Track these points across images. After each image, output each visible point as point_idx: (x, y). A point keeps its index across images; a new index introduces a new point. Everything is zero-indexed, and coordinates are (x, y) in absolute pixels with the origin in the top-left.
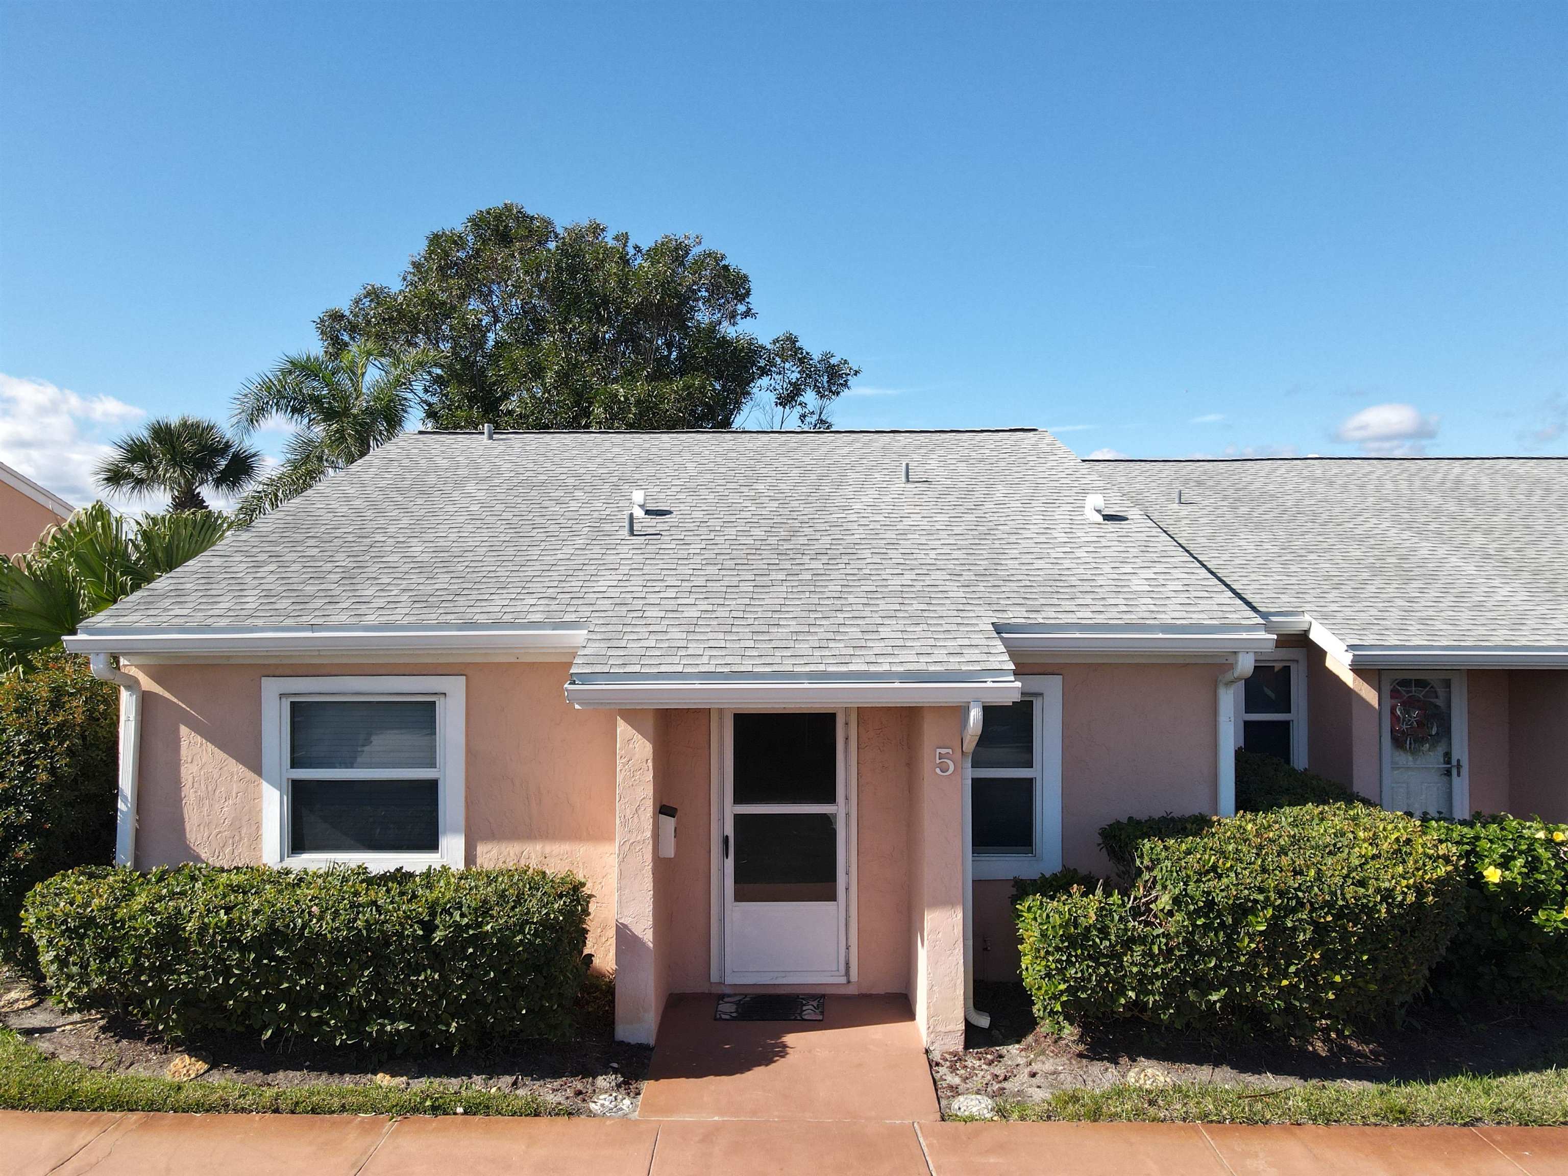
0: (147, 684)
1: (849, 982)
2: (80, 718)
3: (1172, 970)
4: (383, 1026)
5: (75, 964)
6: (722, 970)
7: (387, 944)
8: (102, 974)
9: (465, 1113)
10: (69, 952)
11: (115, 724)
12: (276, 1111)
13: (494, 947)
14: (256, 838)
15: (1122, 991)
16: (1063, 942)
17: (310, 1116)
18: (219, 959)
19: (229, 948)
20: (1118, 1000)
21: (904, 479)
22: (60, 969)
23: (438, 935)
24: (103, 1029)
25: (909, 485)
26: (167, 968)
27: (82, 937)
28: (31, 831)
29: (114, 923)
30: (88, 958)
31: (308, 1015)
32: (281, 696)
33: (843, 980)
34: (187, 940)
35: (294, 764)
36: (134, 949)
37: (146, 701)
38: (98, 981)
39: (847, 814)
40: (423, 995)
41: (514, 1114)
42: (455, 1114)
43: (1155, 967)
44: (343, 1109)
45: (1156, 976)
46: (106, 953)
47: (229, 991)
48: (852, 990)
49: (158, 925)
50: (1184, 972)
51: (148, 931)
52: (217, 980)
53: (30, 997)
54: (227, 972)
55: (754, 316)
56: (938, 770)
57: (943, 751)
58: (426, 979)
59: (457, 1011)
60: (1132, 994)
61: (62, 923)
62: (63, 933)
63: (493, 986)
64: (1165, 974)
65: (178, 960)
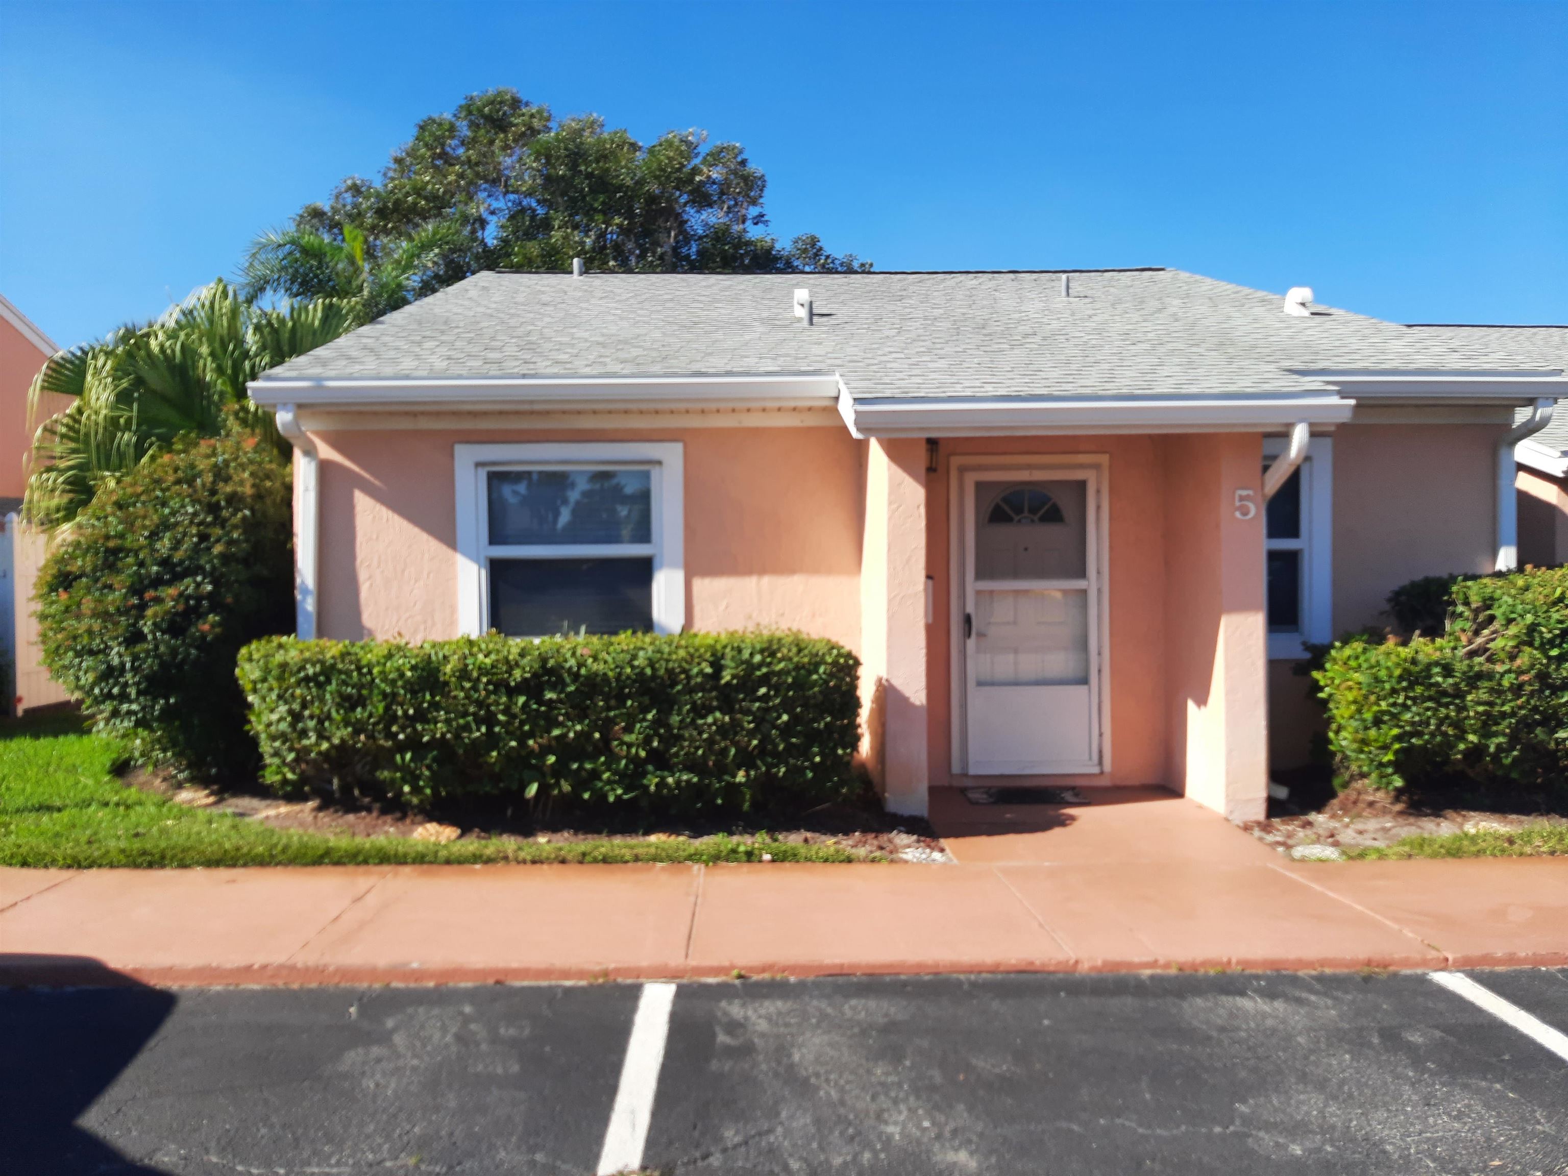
0: (326, 451)
1: (1102, 773)
2: (248, 490)
3: (1521, 708)
4: (663, 779)
5: (311, 717)
7: (674, 683)
8: (346, 726)
9: (773, 861)
10: (304, 705)
12: (563, 861)
13: (790, 687)
15: (1461, 738)
16: (1399, 682)
17: (601, 865)
18: (480, 704)
19: (495, 692)
20: (1455, 746)
21: (1064, 293)
22: (293, 725)
23: (726, 677)
24: (320, 809)
25: (1071, 299)
26: (422, 716)
27: (320, 686)
28: (215, 602)
29: (359, 669)
30: (329, 711)
31: (581, 768)
32: (478, 465)
33: (1096, 770)
34: (446, 683)
35: (495, 538)
36: (385, 695)
37: (325, 470)
38: (340, 734)
39: (1099, 591)
40: (711, 742)
41: (826, 861)
42: (760, 861)
43: (1503, 704)
44: (637, 859)
45: (1504, 715)
46: (349, 703)
47: (492, 741)
48: (1105, 782)
49: (413, 668)
50: (1535, 709)
51: (402, 675)
52: (478, 730)
53: (208, 796)
54: (490, 720)
56: (1238, 514)
57: (1244, 493)
58: (715, 723)
59: (746, 760)
60: (1472, 738)
61: (299, 671)
62: (298, 683)
63: (786, 731)
64: (1513, 714)
65: (436, 706)
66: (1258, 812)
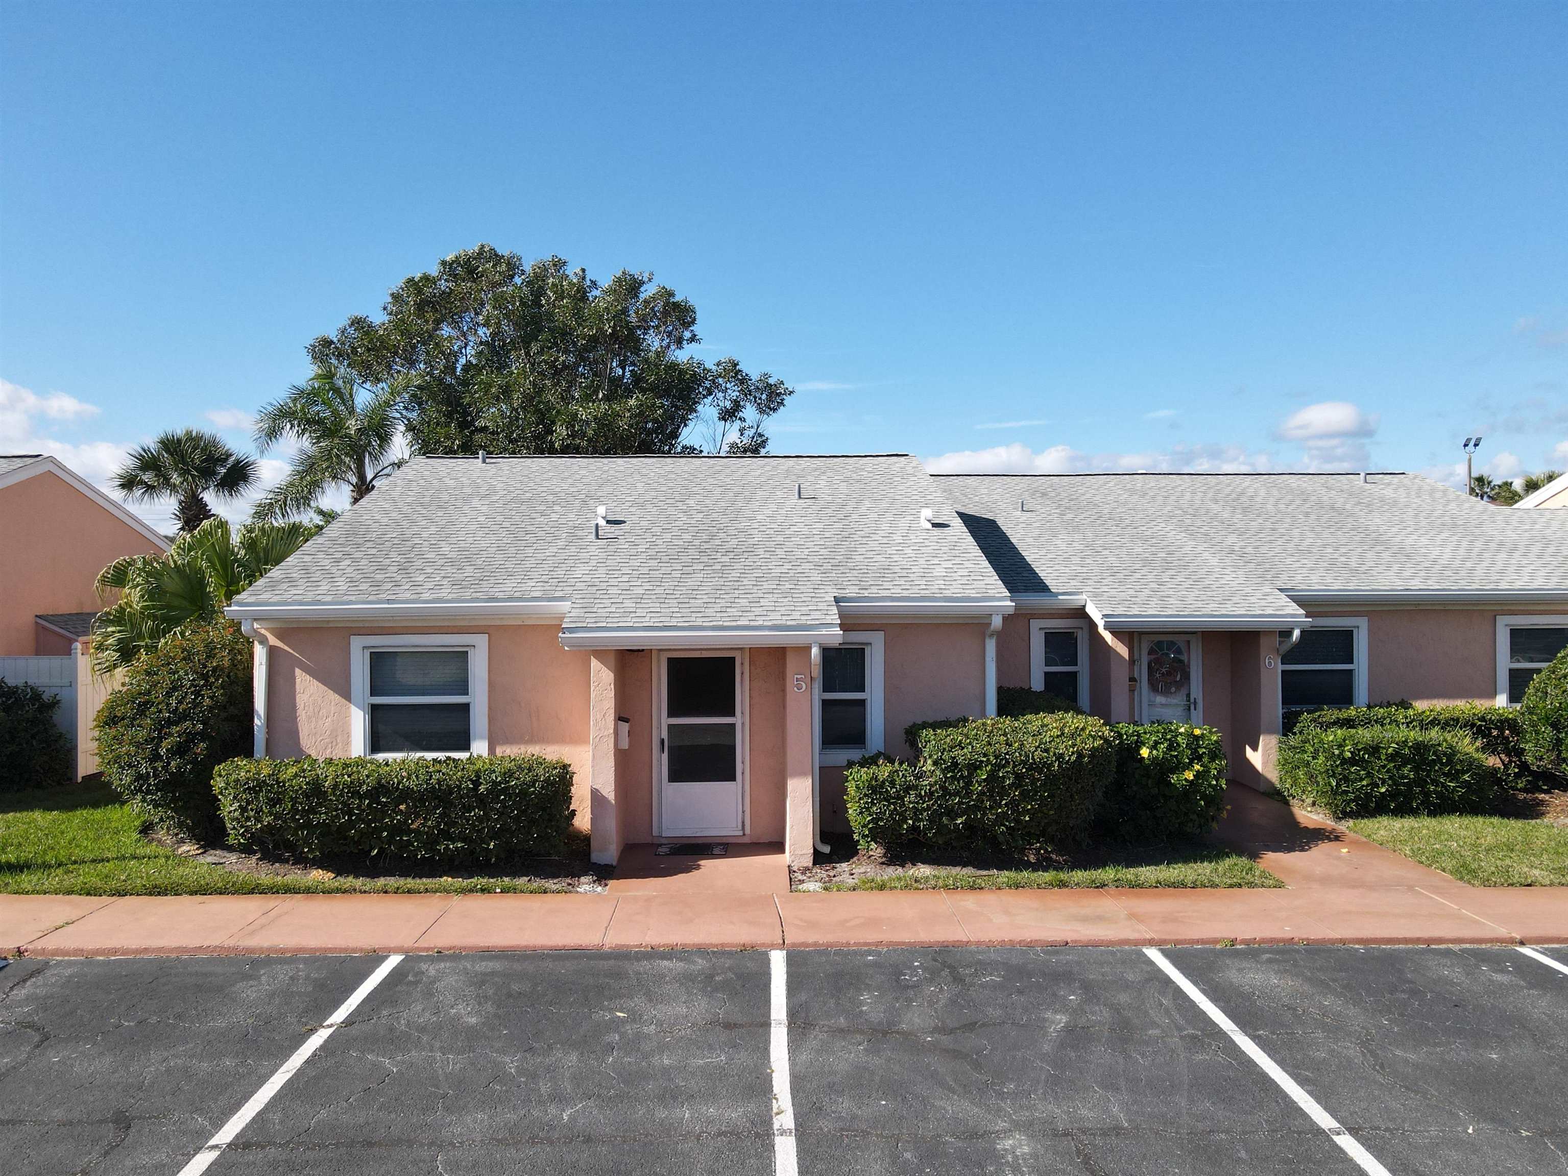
0: (273, 641)
1: (744, 835)
2: (226, 663)
3: (933, 805)
4: (448, 845)
5: (252, 810)
6: (660, 827)
7: (451, 793)
8: (271, 816)
9: (502, 892)
10: (248, 803)
11: (251, 668)
12: (386, 892)
13: (517, 795)
14: (347, 743)
15: (905, 820)
16: (868, 790)
17: (406, 894)
18: (345, 804)
19: (352, 797)
20: (902, 826)
21: (797, 496)
22: (242, 814)
23: (482, 789)
24: (260, 859)
25: (801, 501)
26: (312, 810)
27: (257, 793)
28: (203, 736)
29: (278, 783)
30: (261, 806)
31: (401, 839)
32: (364, 648)
33: (741, 833)
34: (326, 792)
35: (373, 693)
36: (292, 798)
37: (272, 652)
38: (267, 820)
39: (743, 724)
40: (473, 825)
41: (531, 892)
42: (495, 893)
43: (923, 804)
44: (427, 891)
45: (924, 810)
46: (273, 803)
47: (351, 824)
48: (746, 840)
49: (307, 784)
50: (940, 806)
51: (301, 788)
52: (344, 818)
53: (197, 849)
54: (350, 814)
55: (699, 341)
56: (795, 689)
57: (799, 677)
58: (475, 815)
59: (494, 835)
60: (910, 822)
61: (245, 785)
62: (245, 790)
63: (517, 819)
64: (929, 808)
65: (320, 805)
66: (808, 861)
